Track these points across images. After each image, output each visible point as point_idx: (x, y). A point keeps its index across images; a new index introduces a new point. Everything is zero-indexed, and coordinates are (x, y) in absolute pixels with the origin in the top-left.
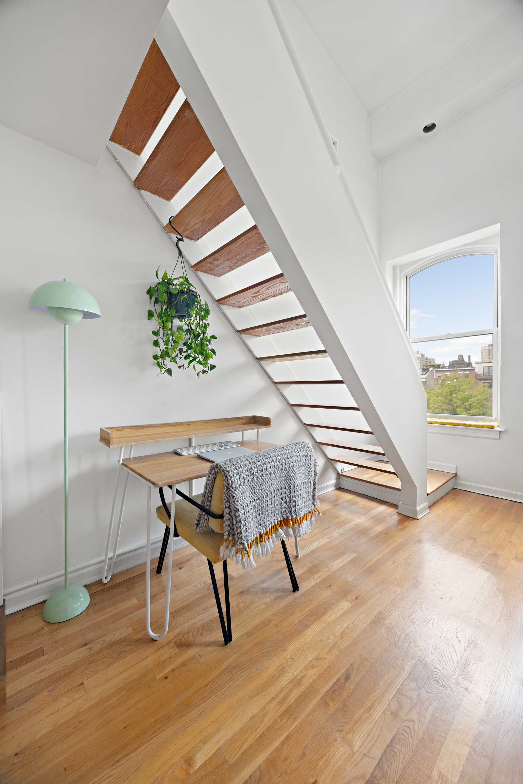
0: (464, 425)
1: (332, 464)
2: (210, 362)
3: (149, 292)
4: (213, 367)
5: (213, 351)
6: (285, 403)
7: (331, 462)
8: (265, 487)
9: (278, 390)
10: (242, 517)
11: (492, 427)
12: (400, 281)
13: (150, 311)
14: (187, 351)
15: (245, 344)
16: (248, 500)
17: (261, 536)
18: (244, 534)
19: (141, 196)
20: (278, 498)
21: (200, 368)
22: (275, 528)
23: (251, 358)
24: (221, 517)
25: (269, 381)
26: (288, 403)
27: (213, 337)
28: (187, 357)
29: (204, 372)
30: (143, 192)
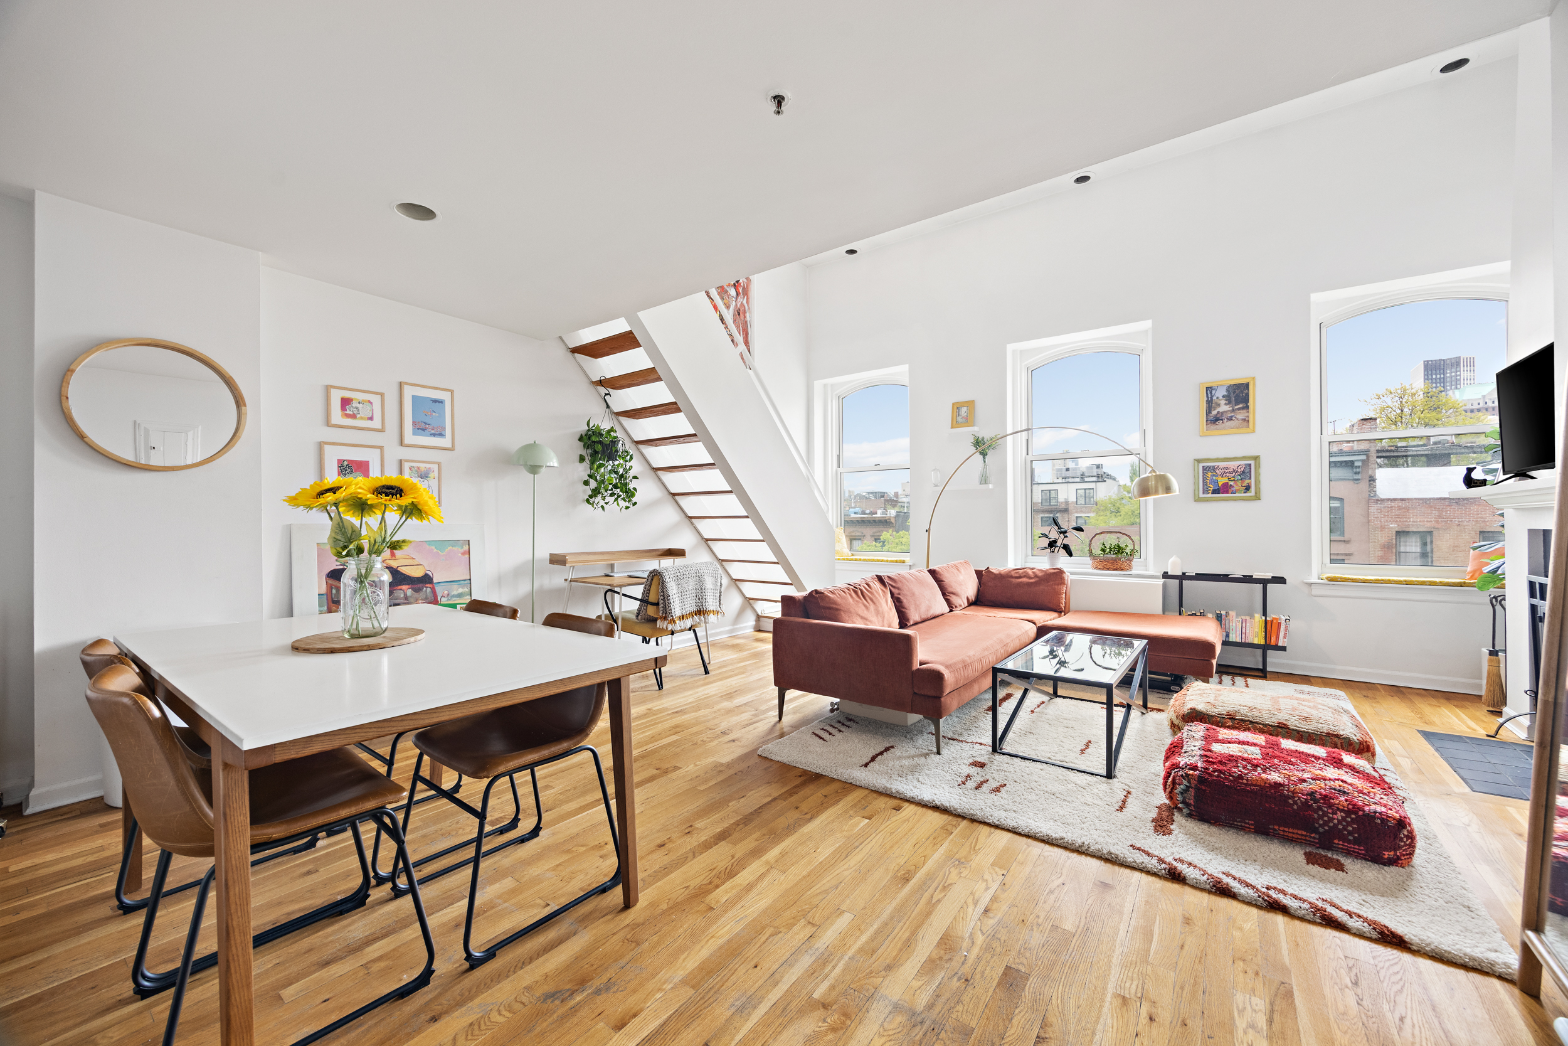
0: (882, 561)
1: (750, 604)
2: (634, 500)
3: (581, 439)
4: (635, 504)
5: (635, 489)
6: (700, 538)
7: (749, 602)
8: (685, 585)
9: (692, 524)
10: (672, 600)
11: (904, 562)
12: (832, 401)
13: (581, 456)
14: (612, 490)
15: (660, 480)
16: (675, 591)
17: (683, 616)
18: (673, 610)
19: (575, 358)
20: (694, 595)
21: (623, 504)
22: (692, 615)
23: (666, 493)
24: (657, 604)
25: (683, 515)
26: (703, 538)
27: (635, 477)
28: (612, 495)
29: (627, 508)
30: (576, 355)
